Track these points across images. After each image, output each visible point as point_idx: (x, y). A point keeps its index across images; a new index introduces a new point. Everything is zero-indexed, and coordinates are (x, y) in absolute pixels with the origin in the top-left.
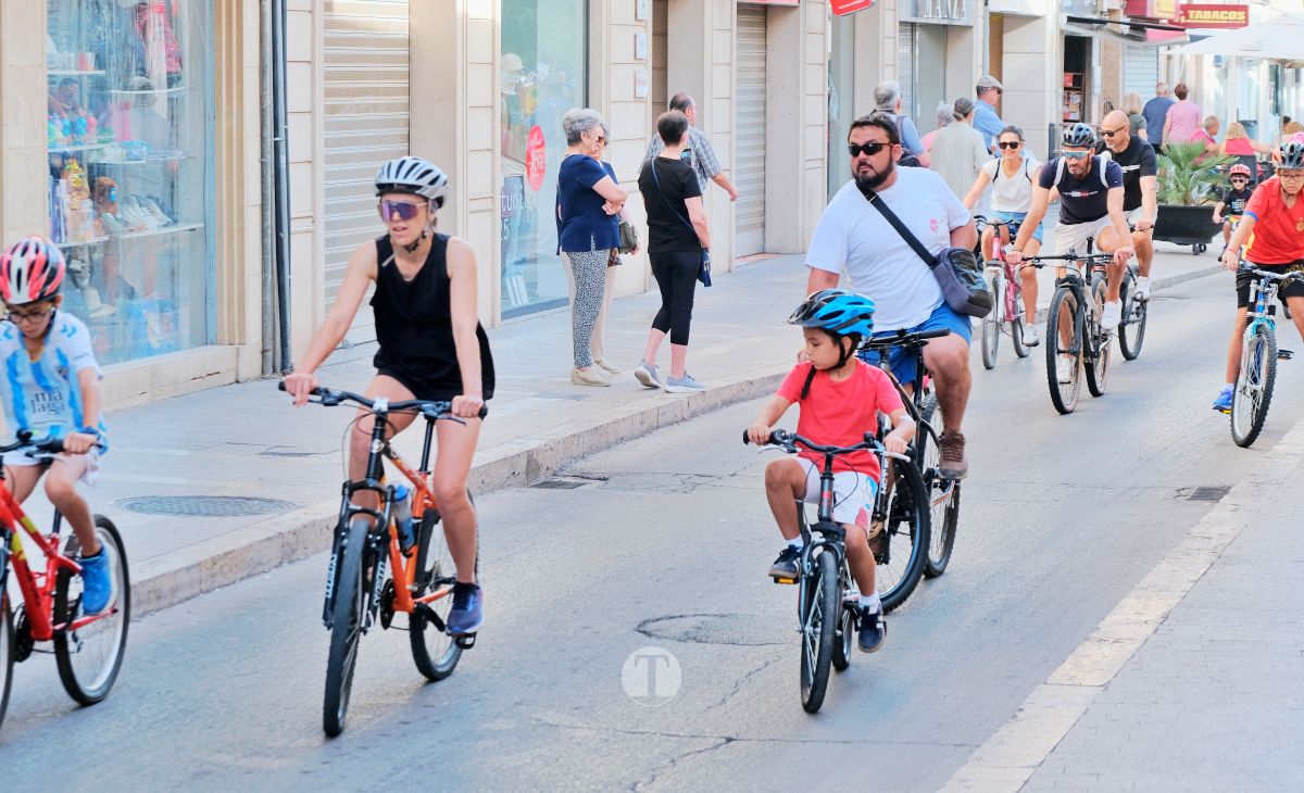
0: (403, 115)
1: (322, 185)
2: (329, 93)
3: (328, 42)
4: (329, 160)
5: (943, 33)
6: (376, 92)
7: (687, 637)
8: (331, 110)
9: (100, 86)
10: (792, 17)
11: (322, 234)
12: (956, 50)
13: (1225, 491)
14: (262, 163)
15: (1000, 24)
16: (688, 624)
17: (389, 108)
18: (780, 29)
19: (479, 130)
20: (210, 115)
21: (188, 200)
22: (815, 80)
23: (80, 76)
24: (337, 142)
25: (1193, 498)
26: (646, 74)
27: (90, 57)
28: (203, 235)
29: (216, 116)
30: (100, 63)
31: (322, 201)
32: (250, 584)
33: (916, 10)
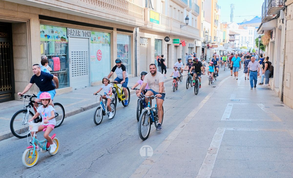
0: (146, 55)
1: (140, 61)
2: (140, 53)
3: (140, 49)
4: (140, 59)
5: (192, 48)
6: (144, 53)
7: (170, 99)
8: (141, 55)
9: (121, 52)
10: (179, 47)
11: (140, 65)
12: (193, 50)
13: (215, 87)
14: (135, 59)
15: (197, 47)
16: (170, 98)
17: (145, 54)
18: (178, 48)
19: (153, 56)
20: (130, 55)
21: (129, 62)
22: (181, 52)
23: (120, 52)
24: (141, 57)
25: (213, 87)
26: (167, 52)
27: (121, 50)
28: (130, 65)
29: (131, 55)
30: (121, 51)
31: (140, 62)
32: (134, 94)
33: (190, 46)
